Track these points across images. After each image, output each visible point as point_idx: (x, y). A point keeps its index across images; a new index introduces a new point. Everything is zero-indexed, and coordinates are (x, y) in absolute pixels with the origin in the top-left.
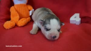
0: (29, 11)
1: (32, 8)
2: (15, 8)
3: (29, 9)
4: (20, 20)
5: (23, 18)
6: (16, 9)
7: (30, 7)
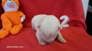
0: (21, 17)
1: (23, 14)
2: (6, 15)
3: (21, 15)
4: (13, 28)
5: (16, 25)
6: (7, 17)
7: (21, 14)
